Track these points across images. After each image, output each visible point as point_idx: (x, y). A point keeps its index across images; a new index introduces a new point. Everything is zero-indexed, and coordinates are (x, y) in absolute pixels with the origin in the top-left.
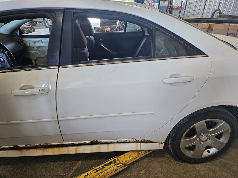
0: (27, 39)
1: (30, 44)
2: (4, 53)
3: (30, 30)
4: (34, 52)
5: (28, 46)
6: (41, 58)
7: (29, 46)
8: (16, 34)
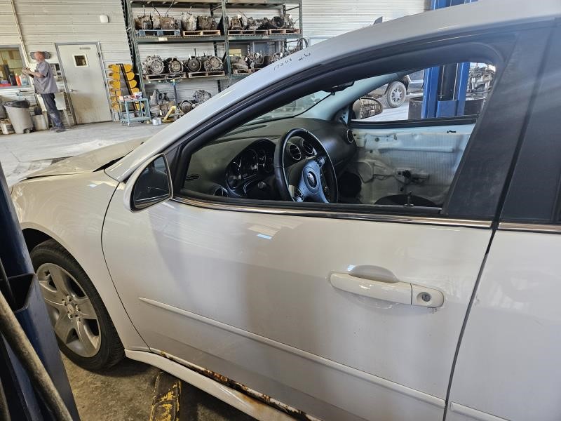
0: (362, 132)
1: (365, 142)
2: (318, 163)
3: (368, 111)
4: (369, 162)
5: (360, 148)
6: (381, 177)
7: (363, 148)
8: (341, 119)
